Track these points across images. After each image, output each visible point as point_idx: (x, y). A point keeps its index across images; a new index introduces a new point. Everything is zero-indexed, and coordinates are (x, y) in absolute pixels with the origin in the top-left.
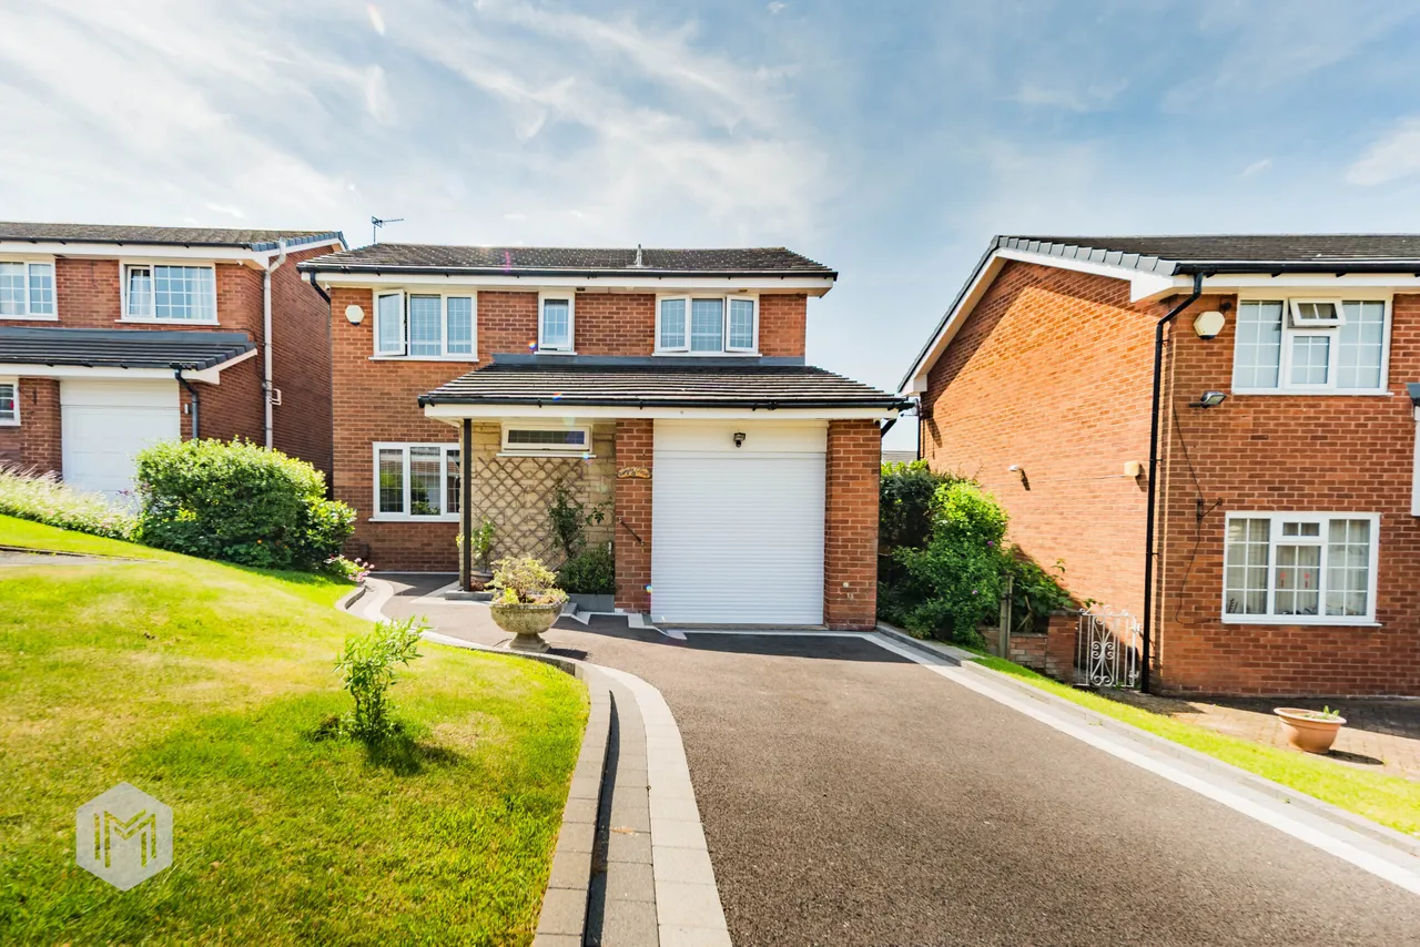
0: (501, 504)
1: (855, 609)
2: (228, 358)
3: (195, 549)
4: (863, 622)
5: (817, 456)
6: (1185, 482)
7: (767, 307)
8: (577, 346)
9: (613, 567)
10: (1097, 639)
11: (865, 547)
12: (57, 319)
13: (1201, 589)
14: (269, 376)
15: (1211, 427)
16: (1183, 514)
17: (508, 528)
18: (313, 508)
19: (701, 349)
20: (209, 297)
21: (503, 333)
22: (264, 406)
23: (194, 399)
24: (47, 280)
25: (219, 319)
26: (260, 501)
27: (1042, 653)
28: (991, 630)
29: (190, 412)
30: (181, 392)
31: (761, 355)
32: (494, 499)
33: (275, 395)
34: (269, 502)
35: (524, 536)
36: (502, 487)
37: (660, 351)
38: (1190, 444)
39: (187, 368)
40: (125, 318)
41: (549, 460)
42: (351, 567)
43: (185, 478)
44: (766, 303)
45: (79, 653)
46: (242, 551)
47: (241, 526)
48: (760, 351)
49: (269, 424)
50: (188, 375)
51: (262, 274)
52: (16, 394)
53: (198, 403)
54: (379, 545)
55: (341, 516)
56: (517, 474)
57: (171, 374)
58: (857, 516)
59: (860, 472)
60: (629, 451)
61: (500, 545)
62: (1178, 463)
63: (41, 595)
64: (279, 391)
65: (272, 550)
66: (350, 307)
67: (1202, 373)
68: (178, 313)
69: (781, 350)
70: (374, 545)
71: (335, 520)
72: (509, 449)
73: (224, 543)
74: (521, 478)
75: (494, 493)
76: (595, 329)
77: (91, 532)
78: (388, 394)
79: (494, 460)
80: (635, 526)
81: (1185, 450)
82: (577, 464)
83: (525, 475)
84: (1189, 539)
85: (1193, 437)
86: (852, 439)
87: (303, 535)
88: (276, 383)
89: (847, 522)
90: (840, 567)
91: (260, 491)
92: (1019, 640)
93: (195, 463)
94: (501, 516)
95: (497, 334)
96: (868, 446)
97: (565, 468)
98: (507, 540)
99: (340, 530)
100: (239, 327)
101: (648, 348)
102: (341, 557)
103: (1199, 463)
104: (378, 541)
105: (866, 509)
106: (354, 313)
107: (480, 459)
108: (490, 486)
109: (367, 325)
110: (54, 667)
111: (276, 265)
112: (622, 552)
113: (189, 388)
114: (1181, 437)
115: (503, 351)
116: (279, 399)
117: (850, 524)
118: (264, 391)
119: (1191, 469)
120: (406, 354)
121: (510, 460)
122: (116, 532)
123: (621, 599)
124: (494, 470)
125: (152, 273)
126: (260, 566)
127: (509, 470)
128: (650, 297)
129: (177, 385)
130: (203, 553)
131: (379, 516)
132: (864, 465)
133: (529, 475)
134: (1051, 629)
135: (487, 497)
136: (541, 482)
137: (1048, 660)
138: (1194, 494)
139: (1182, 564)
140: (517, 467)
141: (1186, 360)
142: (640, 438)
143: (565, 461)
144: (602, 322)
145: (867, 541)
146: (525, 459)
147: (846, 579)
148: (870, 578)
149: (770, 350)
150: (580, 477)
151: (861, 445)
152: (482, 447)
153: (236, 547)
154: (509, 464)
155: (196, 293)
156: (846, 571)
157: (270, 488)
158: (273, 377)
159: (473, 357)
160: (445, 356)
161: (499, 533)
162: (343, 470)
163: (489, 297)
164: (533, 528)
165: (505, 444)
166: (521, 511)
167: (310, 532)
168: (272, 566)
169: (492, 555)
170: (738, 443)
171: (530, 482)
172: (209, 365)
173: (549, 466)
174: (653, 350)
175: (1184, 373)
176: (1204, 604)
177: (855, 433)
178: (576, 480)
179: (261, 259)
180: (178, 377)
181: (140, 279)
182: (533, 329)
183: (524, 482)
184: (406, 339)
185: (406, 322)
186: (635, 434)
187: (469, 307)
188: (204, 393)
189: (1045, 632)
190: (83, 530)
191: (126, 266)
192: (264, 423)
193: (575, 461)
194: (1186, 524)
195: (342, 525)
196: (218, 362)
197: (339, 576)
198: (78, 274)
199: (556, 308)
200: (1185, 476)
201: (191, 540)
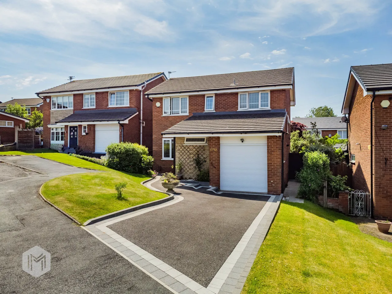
0: (185, 157)
1: (275, 189)
2: (131, 116)
3: (117, 168)
4: (277, 192)
5: (265, 145)
6: (380, 152)
7: (272, 94)
8: (216, 109)
9: (209, 175)
10: (357, 200)
11: (277, 171)
12: (95, 108)
13: (388, 186)
14: (141, 119)
15: (388, 135)
16: (380, 162)
17: (186, 164)
18: (143, 158)
19: (253, 108)
20: (128, 99)
21: (196, 107)
22: (140, 127)
23: (122, 128)
24: (94, 98)
25: (130, 105)
26: (130, 157)
27: (338, 204)
28: (321, 197)
29: (121, 131)
30: (120, 126)
31: (271, 109)
32: (183, 156)
33: (143, 123)
34: (132, 157)
35: (190, 166)
36: (185, 153)
37: (240, 109)
38: (381, 140)
39: (121, 121)
40: (110, 106)
41: (196, 146)
42: (153, 173)
43: (116, 152)
44: (272, 93)
45: (91, 186)
46: (127, 169)
47: (127, 163)
48: (271, 108)
49: (141, 132)
50: (121, 122)
51: (140, 91)
52: (87, 129)
53: (123, 129)
54: (164, 166)
55: (149, 160)
56: (188, 150)
57: (117, 122)
58: (275, 162)
59: (275, 150)
60: (212, 144)
61: (184, 168)
62: (377, 146)
63: (88, 178)
64: (144, 122)
65: (133, 168)
66: (157, 103)
67: (384, 119)
68: (121, 104)
69: (278, 107)
70: (162, 166)
71: (148, 161)
72: (186, 143)
73: (123, 167)
74: (189, 151)
75: (183, 155)
76: (220, 104)
77: (99, 164)
78: (166, 125)
79: (183, 146)
80: (214, 164)
81: (380, 143)
82: (203, 147)
83: (190, 150)
84: (382, 170)
85: (382, 138)
86: (273, 140)
87: (141, 165)
88: (143, 120)
89: (272, 164)
90: (270, 176)
91: (131, 155)
92: (330, 200)
93: (118, 148)
94: (184, 161)
95: (194, 107)
96: (277, 142)
97: (200, 148)
98: (186, 167)
99: (149, 163)
100: (134, 106)
101: (236, 109)
102: (151, 170)
103: (385, 146)
104: (163, 165)
105: (277, 160)
106: (158, 104)
107: (180, 146)
108: (182, 153)
109: (161, 107)
110: (88, 188)
111: (144, 88)
112: (211, 171)
113: (122, 125)
114: (378, 138)
115: (195, 112)
116: (144, 124)
117: (273, 164)
118: (140, 123)
119: (382, 148)
120: (171, 114)
121: (187, 146)
122: (103, 164)
123: (211, 183)
124: (183, 149)
125: (115, 94)
126: (130, 173)
127: (186, 149)
128: (237, 94)
129: (119, 125)
130: (119, 170)
131: (164, 159)
132: (276, 148)
133: (191, 150)
134: (340, 197)
135: (181, 156)
136: (194, 151)
137: (339, 206)
138: (384, 156)
139: (381, 178)
140: (188, 148)
141: (378, 115)
142: (215, 141)
143: (200, 146)
144: (223, 102)
145: (278, 169)
146: (190, 146)
147: (272, 180)
148: (279, 180)
149: (273, 107)
150: (204, 150)
151: (275, 142)
152: (180, 143)
153: (125, 168)
154: (187, 147)
155: (125, 98)
156: (272, 178)
157: (133, 154)
158: (143, 119)
159: (187, 114)
160: (181, 114)
161: (184, 165)
162: (155, 146)
163: (192, 97)
164: (192, 164)
165: (185, 142)
166: (189, 159)
167: (142, 164)
168: (133, 172)
169: (182, 171)
170: (242, 142)
171: (191, 152)
172: (126, 119)
173: (196, 147)
174: (238, 109)
175: (378, 119)
176: (389, 191)
177: (273, 139)
178: (203, 151)
179: (140, 88)
180: (119, 123)
181: (113, 95)
182: (203, 105)
183: (190, 152)
184: (171, 110)
185: (170, 105)
186: (214, 140)
187: (186, 100)
188: (125, 126)
189: (338, 197)
190: (97, 164)
191: (110, 93)
192: (140, 132)
193: (203, 146)
194: (382, 165)
195: (150, 162)
196: (128, 117)
197: (149, 175)
198: (100, 96)
199: (210, 98)
200: (380, 150)
201: (117, 166)
